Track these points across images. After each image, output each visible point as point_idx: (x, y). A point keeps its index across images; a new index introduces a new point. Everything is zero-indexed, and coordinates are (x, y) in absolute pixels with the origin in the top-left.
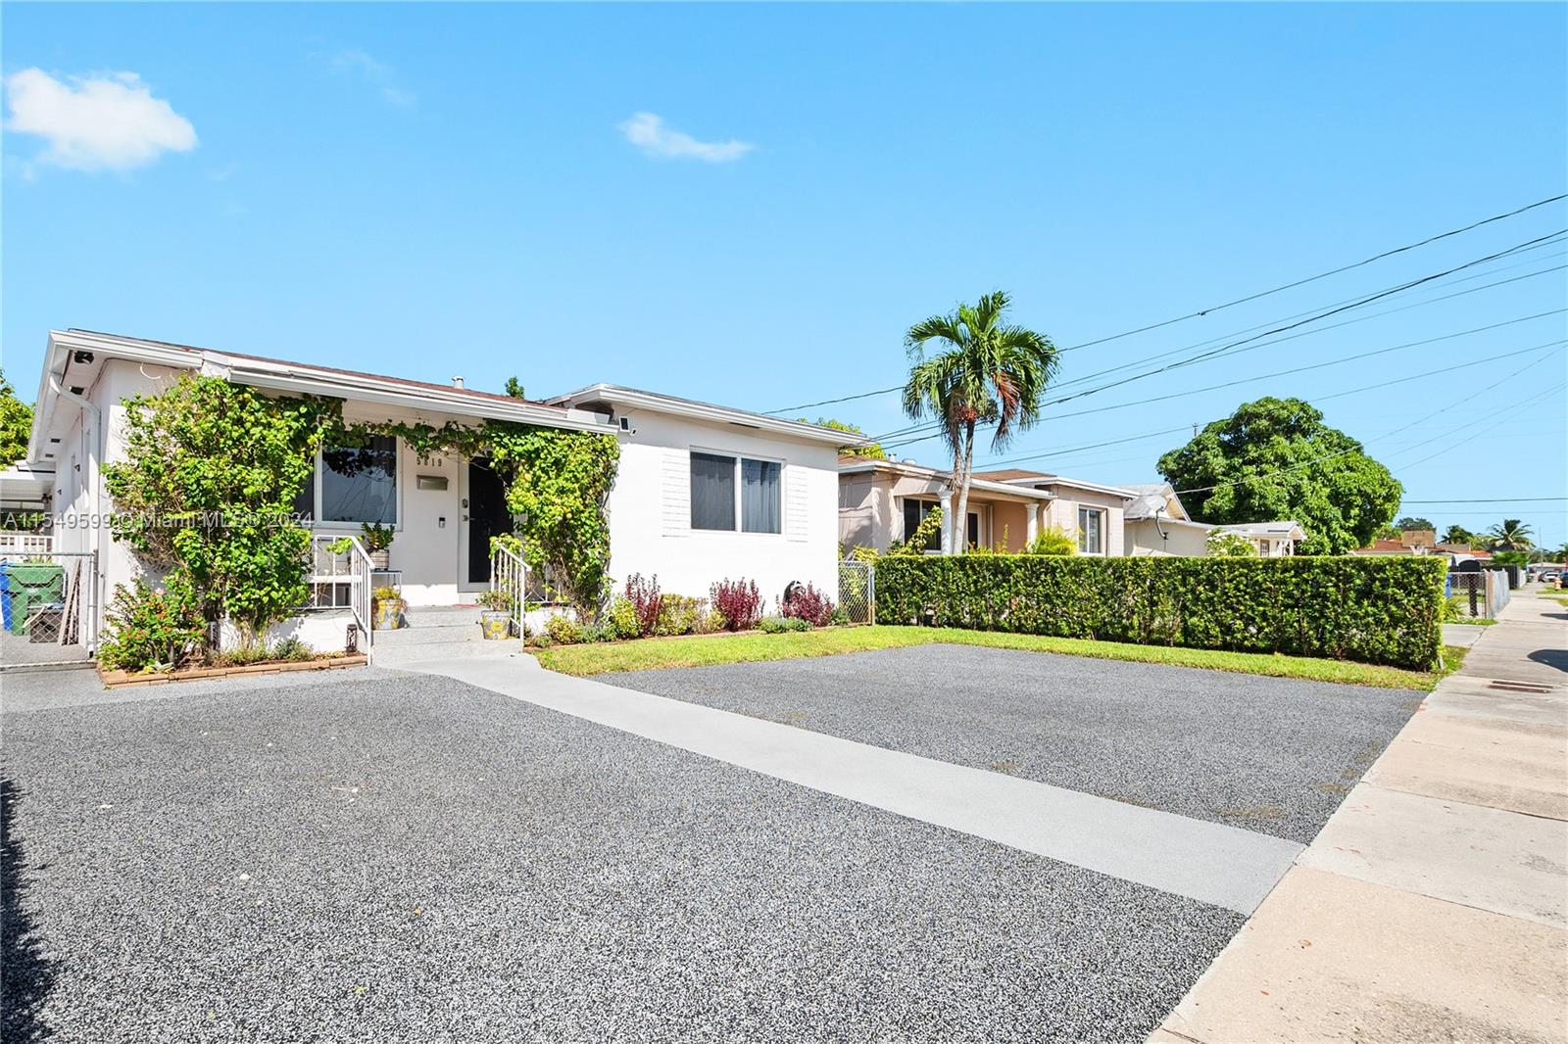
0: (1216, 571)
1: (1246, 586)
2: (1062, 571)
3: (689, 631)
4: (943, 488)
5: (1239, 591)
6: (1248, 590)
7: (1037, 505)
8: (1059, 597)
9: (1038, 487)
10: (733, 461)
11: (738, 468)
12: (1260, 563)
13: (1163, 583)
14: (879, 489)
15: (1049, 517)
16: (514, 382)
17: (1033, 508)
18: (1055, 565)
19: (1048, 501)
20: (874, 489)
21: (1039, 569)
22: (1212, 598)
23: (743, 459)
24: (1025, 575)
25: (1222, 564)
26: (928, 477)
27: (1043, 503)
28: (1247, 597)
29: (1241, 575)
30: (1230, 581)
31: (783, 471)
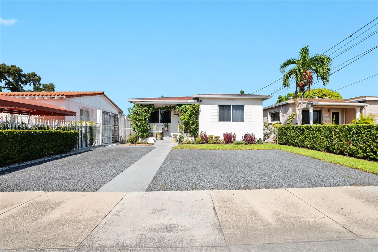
0: (359, 130)
1: (370, 135)
2: (316, 130)
3: (215, 143)
4: (310, 106)
5: (367, 137)
6: (371, 137)
7: (360, 108)
8: (315, 138)
9: (359, 102)
10: (230, 106)
11: (232, 107)
12: (375, 127)
13: (343, 134)
14: (292, 108)
15: (365, 112)
16: (242, 90)
17: (358, 109)
18: (314, 128)
19: (364, 106)
20: (290, 108)
21: (310, 130)
22: (358, 139)
23: (232, 105)
24: (307, 131)
25: (361, 127)
26: (306, 103)
27: (362, 107)
28: (370, 139)
29: (368, 131)
30: (364, 133)
31: (244, 107)
